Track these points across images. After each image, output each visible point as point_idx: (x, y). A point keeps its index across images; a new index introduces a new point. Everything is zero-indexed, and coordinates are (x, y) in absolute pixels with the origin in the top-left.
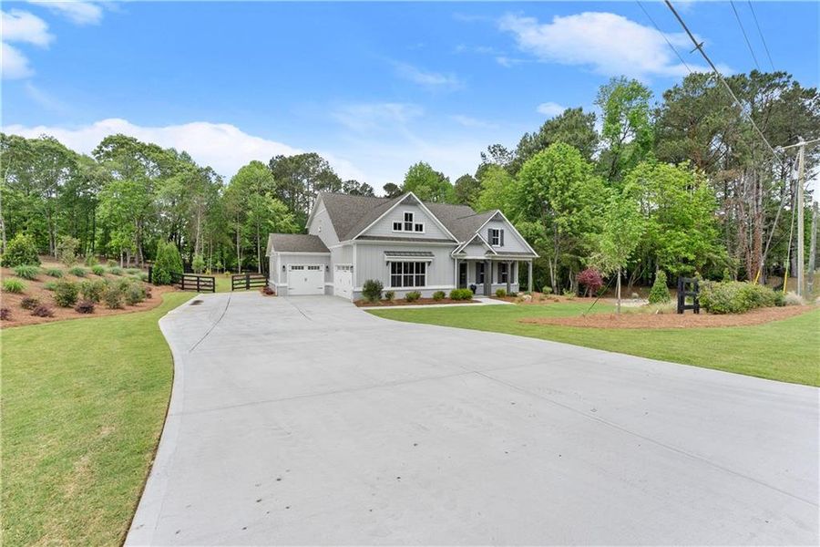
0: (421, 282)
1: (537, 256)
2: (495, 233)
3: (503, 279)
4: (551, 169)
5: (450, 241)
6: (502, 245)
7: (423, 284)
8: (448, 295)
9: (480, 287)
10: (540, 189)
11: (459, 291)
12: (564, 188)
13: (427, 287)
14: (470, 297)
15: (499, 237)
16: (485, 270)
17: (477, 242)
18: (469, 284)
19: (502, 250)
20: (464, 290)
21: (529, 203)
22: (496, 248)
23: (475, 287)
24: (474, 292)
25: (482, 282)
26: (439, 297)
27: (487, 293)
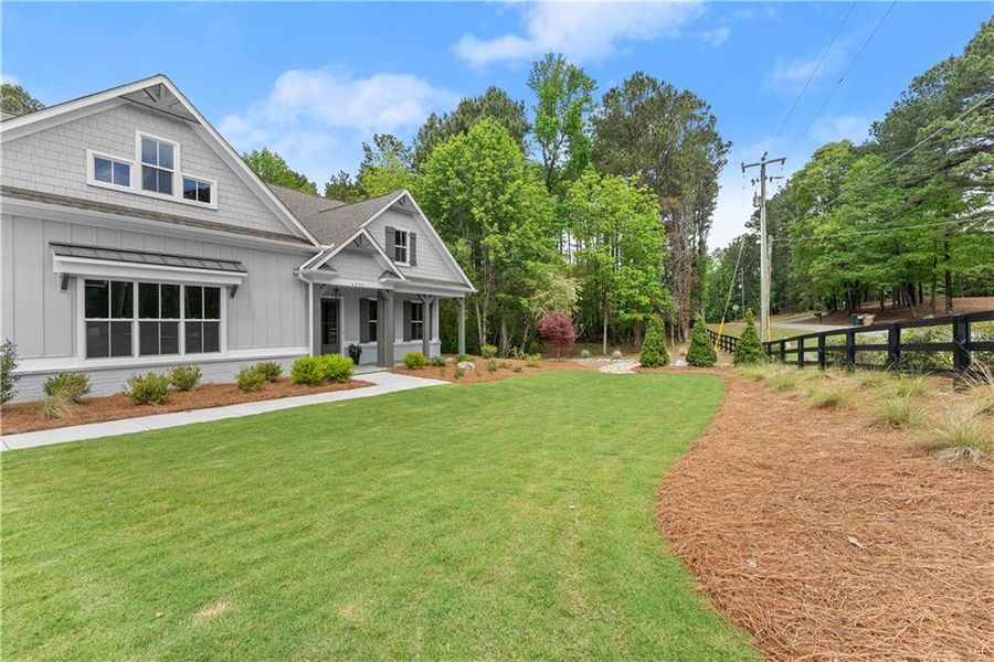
0: (206, 339)
1: (473, 289)
2: (399, 237)
3: (415, 332)
4: (478, 157)
5: (294, 238)
6: (413, 263)
7: (213, 346)
8: (287, 371)
9: (370, 350)
10: (461, 190)
11: (320, 359)
12: (497, 190)
13: (224, 353)
14: (345, 375)
15: (408, 248)
16: (380, 315)
17: (360, 250)
18: (344, 344)
19: (415, 272)
20: (332, 359)
21: (444, 210)
22: (403, 270)
23: (360, 351)
24: (356, 362)
25: (373, 338)
26: (263, 379)
27: (384, 361)
